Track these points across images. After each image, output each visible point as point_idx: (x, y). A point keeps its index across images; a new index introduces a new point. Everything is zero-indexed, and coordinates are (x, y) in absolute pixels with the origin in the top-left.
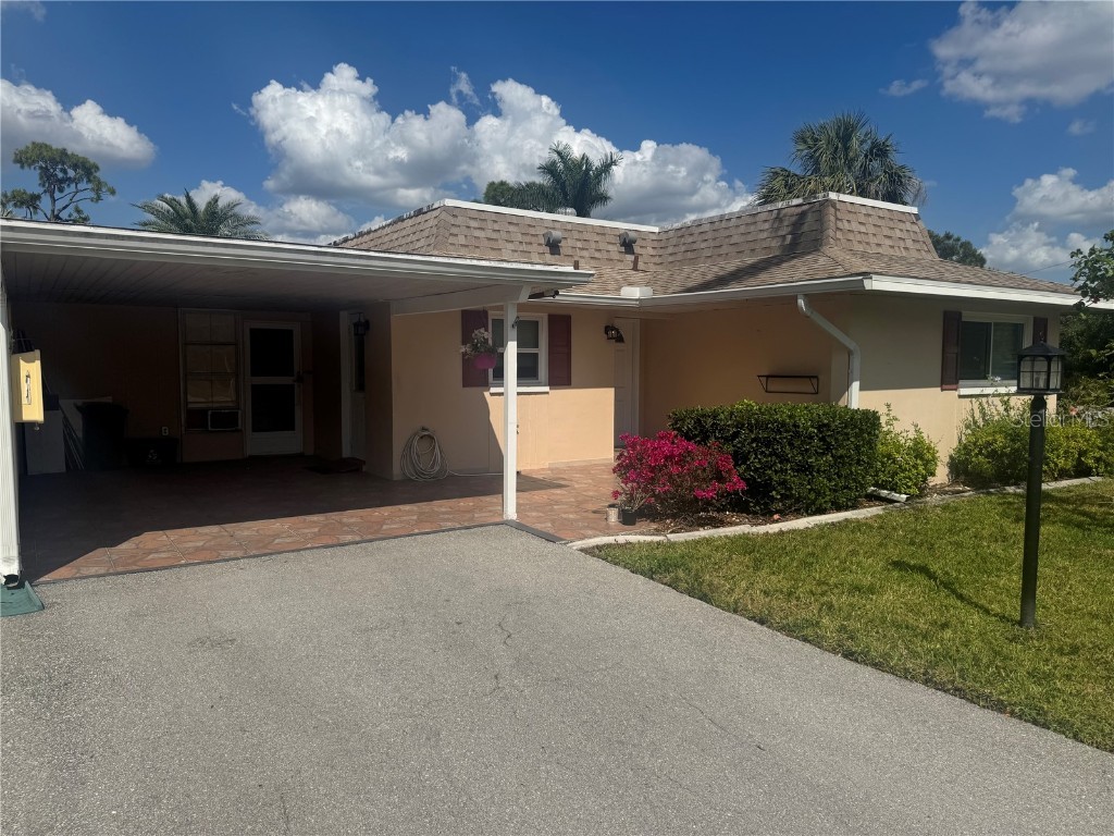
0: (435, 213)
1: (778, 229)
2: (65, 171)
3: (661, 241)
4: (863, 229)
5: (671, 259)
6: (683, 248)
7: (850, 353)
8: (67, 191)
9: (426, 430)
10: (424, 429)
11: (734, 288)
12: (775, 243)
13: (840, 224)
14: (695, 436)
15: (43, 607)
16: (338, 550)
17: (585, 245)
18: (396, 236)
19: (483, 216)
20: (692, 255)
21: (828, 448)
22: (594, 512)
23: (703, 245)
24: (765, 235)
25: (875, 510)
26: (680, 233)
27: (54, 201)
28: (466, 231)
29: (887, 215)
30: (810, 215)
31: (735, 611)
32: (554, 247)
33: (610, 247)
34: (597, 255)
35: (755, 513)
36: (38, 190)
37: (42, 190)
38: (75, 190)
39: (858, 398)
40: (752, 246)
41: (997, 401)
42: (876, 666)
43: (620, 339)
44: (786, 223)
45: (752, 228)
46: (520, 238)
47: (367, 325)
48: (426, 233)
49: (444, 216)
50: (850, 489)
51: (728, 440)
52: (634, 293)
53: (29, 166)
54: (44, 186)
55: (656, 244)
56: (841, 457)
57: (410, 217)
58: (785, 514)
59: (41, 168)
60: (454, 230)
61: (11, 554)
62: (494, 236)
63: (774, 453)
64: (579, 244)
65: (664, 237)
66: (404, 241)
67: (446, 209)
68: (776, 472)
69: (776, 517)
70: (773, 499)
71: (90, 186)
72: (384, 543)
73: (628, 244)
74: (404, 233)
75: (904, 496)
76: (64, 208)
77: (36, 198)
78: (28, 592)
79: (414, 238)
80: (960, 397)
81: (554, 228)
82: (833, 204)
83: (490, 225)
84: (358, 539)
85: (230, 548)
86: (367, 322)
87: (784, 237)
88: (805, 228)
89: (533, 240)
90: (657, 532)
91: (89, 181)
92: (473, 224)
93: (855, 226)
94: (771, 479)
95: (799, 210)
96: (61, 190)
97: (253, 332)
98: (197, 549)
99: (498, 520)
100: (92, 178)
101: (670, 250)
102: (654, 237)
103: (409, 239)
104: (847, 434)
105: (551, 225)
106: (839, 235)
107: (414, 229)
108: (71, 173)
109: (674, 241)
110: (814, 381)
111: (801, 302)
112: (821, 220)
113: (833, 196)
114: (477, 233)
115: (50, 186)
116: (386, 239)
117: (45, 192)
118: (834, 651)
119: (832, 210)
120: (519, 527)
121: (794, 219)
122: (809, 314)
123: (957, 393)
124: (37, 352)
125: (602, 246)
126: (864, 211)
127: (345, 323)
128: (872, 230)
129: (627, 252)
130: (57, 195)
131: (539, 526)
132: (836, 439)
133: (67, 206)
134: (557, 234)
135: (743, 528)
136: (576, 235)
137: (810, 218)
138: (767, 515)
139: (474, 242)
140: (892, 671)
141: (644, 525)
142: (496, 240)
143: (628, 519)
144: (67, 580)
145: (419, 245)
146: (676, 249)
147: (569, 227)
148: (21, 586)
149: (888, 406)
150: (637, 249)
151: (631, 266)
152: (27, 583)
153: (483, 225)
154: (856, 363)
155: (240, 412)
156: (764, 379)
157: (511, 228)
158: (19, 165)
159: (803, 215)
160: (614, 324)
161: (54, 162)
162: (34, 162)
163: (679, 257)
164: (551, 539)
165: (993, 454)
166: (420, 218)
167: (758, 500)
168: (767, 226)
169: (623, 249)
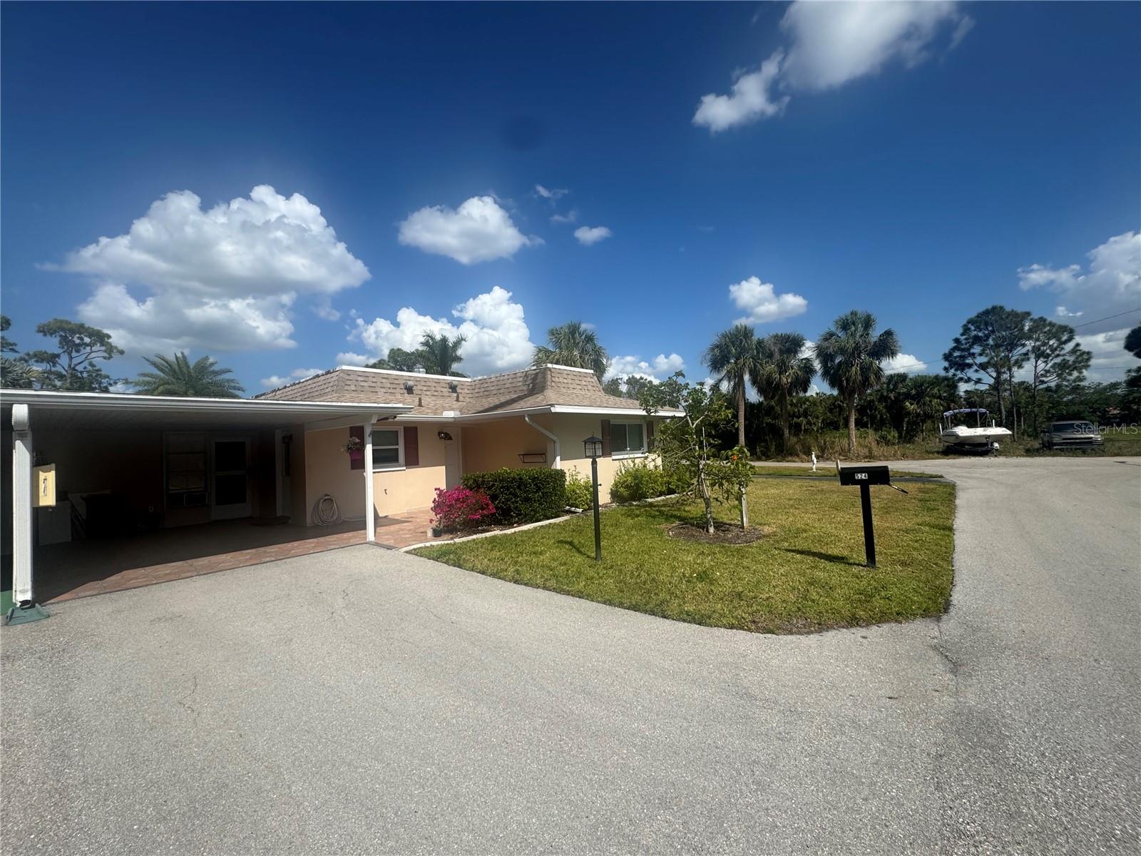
0: (337, 373)
1: (526, 381)
2: (82, 339)
3: (472, 386)
4: (565, 381)
5: (477, 395)
6: (483, 390)
7: (554, 442)
8: (83, 351)
9: (329, 496)
10: (327, 495)
11: (499, 412)
12: (525, 388)
13: (553, 379)
14: (474, 488)
15: (49, 616)
16: (259, 566)
17: (429, 388)
18: (315, 385)
19: (366, 374)
20: (487, 393)
21: (539, 489)
22: (422, 532)
23: (492, 388)
24: (520, 384)
25: (567, 517)
26: (481, 382)
27: (71, 358)
28: (356, 383)
29: (578, 374)
30: (540, 374)
31: (472, 570)
32: (410, 390)
33: (443, 390)
34: (436, 394)
35: (505, 524)
36: (57, 351)
37: (61, 351)
38: (89, 351)
39: (559, 464)
40: (515, 389)
41: (630, 461)
42: (526, 584)
43: (450, 438)
44: (529, 378)
45: (515, 380)
46: (389, 385)
47: (290, 437)
48: (331, 384)
49: (342, 375)
50: (553, 508)
51: (489, 488)
52: (450, 414)
53: (51, 334)
54: (63, 348)
55: (469, 387)
56: (546, 493)
57: (323, 375)
58: (520, 524)
59: (61, 336)
60: (349, 383)
61: (26, 588)
62: (374, 385)
63: (511, 493)
64: (425, 388)
65: (474, 384)
66: (318, 388)
67: (343, 371)
68: (513, 503)
69: (515, 525)
70: (512, 517)
71: (103, 348)
72: (289, 560)
73: (453, 388)
74: (319, 384)
75: (581, 510)
76: (79, 363)
77: (58, 356)
78: (37, 609)
79: (326, 386)
80: (613, 460)
81: (409, 380)
82: (550, 369)
83: (370, 379)
84: (273, 559)
85: (189, 571)
86: (291, 436)
87: (529, 385)
88: (538, 381)
89: (397, 386)
90: (452, 539)
91: (102, 345)
92: (360, 379)
93: (561, 380)
94: (510, 506)
95: (535, 372)
96: (78, 351)
97: (216, 443)
98: (166, 574)
99: (365, 542)
100: (104, 343)
101: (476, 391)
102: (469, 384)
103: (322, 387)
104: (548, 481)
105: (408, 378)
106: (553, 384)
107: (325, 382)
108: (87, 340)
109: (478, 386)
110: (544, 456)
111: (527, 419)
112: (544, 377)
113: (549, 365)
114: (362, 384)
115: (68, 348)
116: (309, 387)
117: (64, 352)
118: (510, 581)
119: (549, 373)
120: (376, 544)
121: (533, 376)
122: (531, 423)
123: (611, 458)
124: (53, 465)
125: (438, 389)
126: (566, 372)
127: (279, 436)
128: (571, 381)
129: (452, 392)
130: (74, 354)
131: (385, 543)
132: (543, 485)
133: (82, 362)
134: (410, 383)
135: (497, 532)
136: (423, 384)
137: (540, 376)
138: (511, 525)
139: (360, 389)
140: (532, 586)
141: (446, 536)
142: (375, 387)
143: (437, 533)
144: (68, 600)
145: (327, 390)
146: (479, 390)
147: (418, 379)
148: (33, 606)
149: (575, 466)
150: (459, 390)
151: (455, 399)
152: (37, 605)
153: (366, 379)
154: (558, 446)
155: (207, 494)
156: (522, 456)
157: (384, 381)
158: (42, 334)
159: (537, 374)
160: (444, 432)
161: (73, 332)
162: (55, 332)
163: (481, 394)
164: (389, 548)
165: (627, 487)
166: (329, 376)
167: (505, 517)
168: (521, 379)
169: (450, 390)
